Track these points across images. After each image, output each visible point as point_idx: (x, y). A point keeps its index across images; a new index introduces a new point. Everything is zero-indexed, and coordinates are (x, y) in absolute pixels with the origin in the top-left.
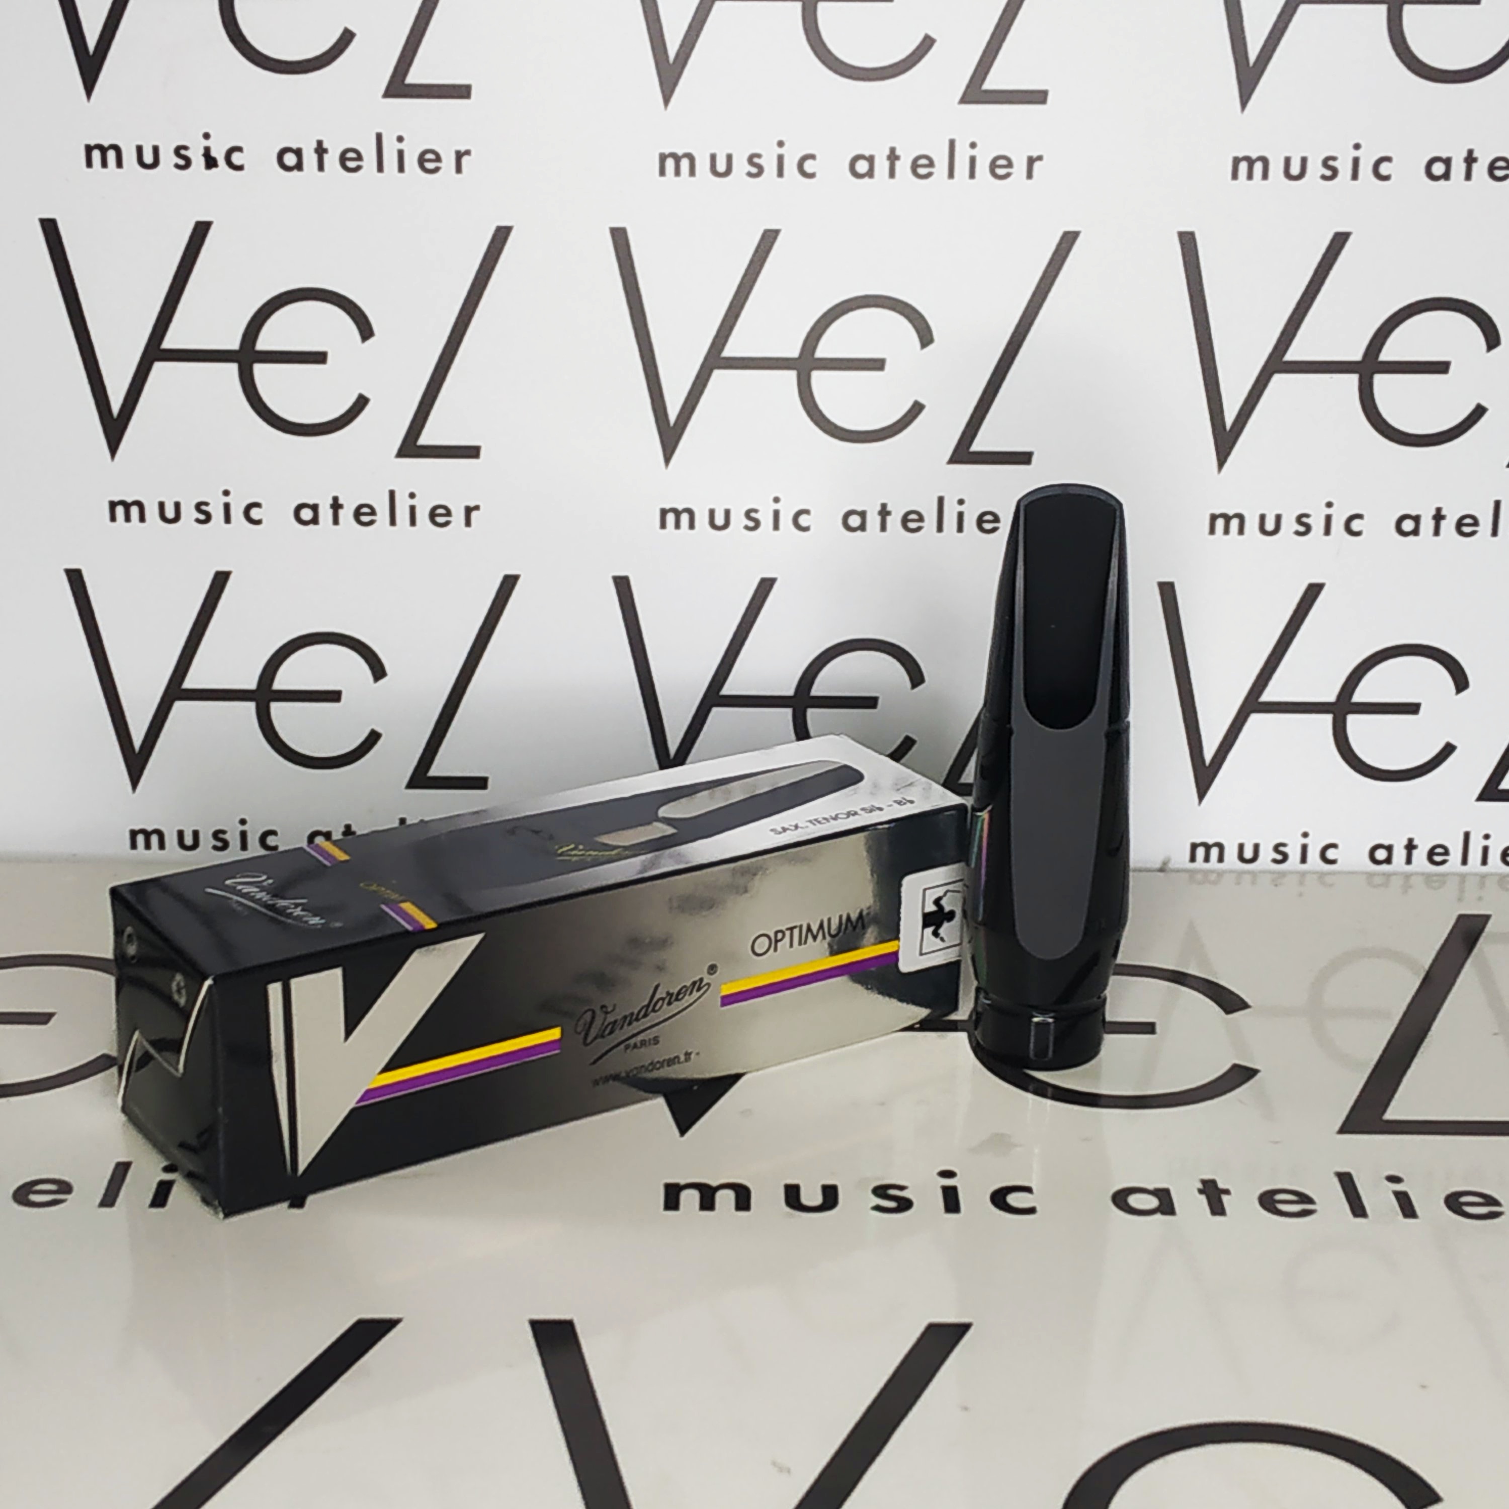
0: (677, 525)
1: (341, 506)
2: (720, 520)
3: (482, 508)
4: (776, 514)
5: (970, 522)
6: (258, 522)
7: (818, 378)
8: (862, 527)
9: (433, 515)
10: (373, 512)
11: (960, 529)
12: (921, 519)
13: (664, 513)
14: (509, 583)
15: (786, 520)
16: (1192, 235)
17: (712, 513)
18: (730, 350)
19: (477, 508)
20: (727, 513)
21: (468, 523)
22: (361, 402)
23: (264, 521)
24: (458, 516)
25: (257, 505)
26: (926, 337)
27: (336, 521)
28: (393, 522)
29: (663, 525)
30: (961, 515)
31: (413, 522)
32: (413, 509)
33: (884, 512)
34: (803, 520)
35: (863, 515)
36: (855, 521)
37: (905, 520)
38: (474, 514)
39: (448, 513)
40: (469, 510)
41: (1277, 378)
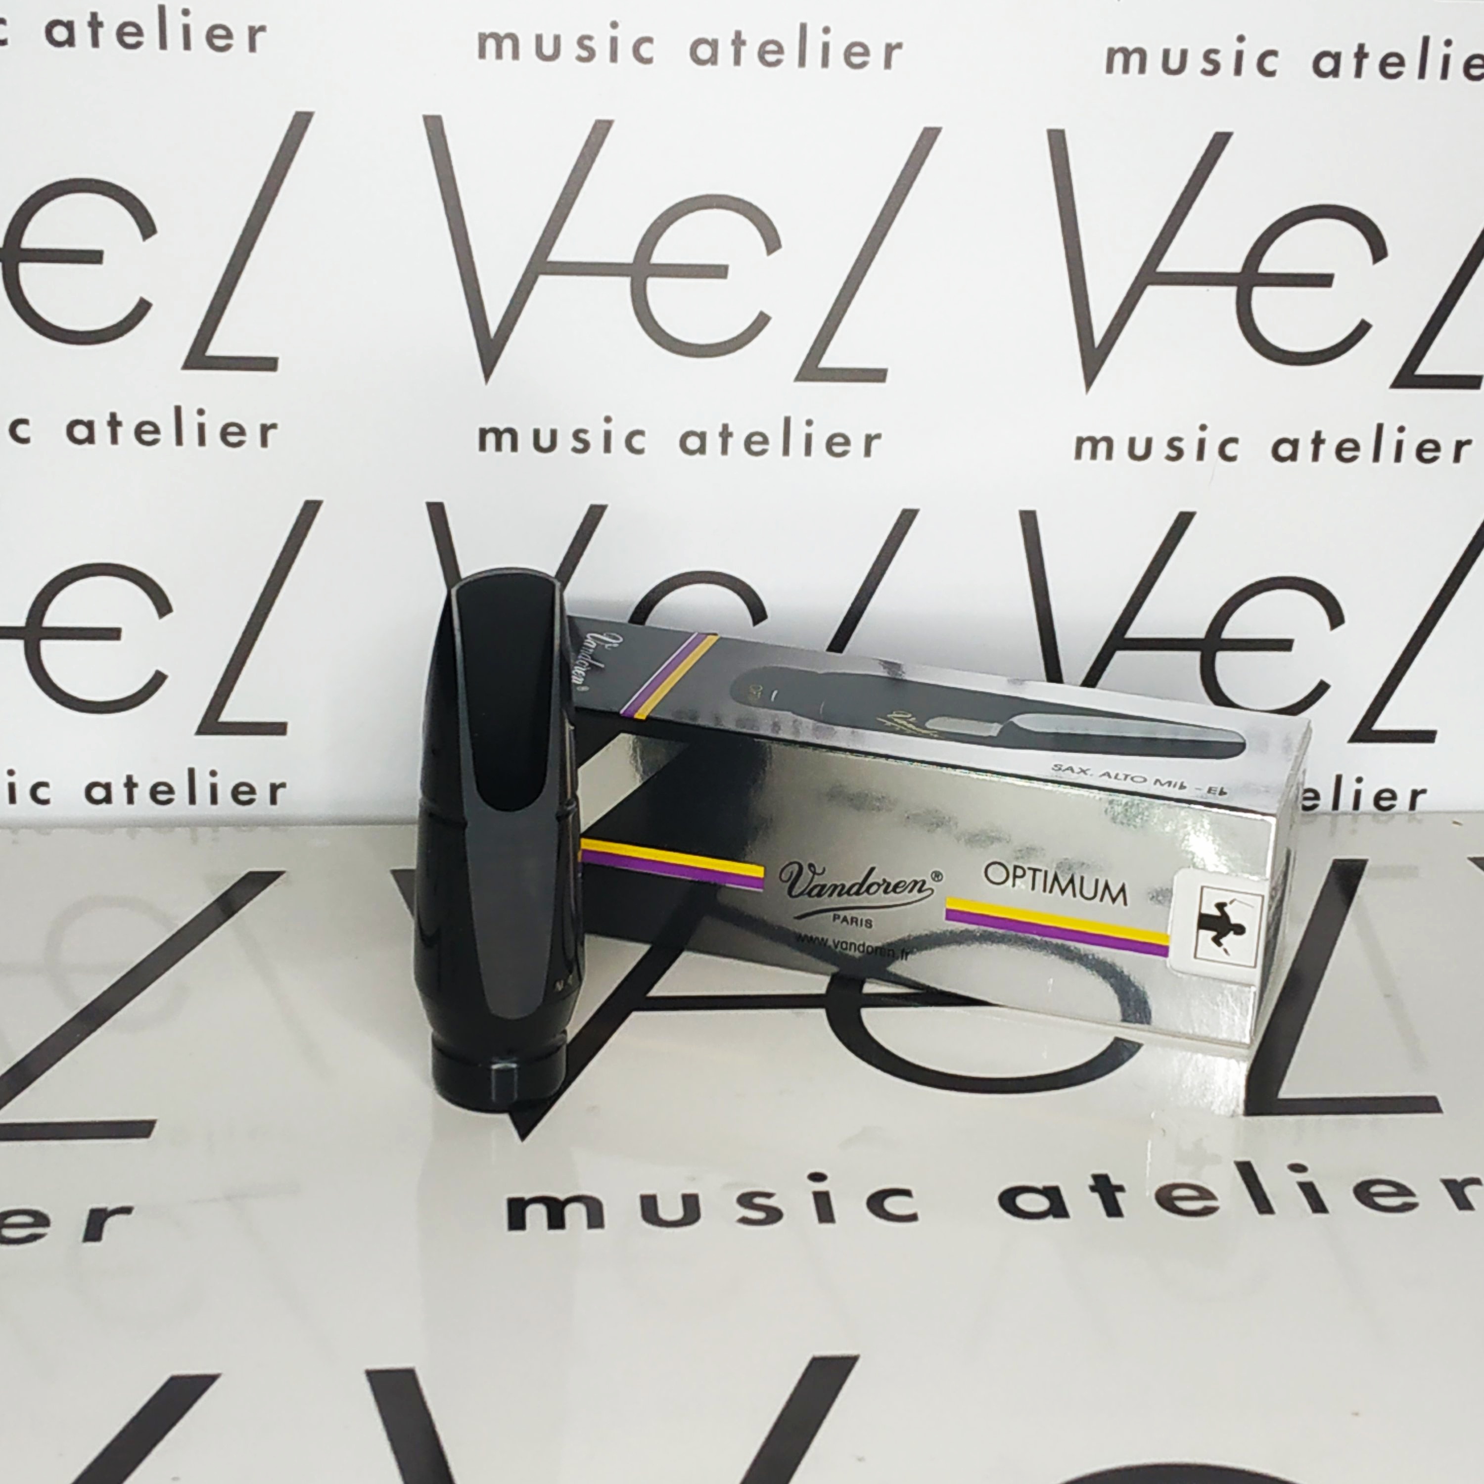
0: (498, 447)
1: (119, 424)
2: (545, 442)
3: (279, 426)
4: (608, 435)
5: (818, 444)
6: (26, 441)
7: (654, 285)
8: (702, 450)
9: (224, 434)
10: (157, 431)
11: (808, 452)
12: (766, 441)
13: (483, 433)
14: (311, 509)
15: (618, 442)
16: (1061, 133)
17: (537, 433)
18: (555, 255)
19: (274, 426)
20: (554, 433)
21: (264, 443)
22: (143, 308)
23: (32, 440)
24: (253, 435)
25: (25, 422)
26: (772, 243)
27: (114, 440)
28: (179, 442)
29: (483, 447)
30: (809, 438)
31: (202, 442)
32: (201, 427)
33: (725, 434)
34: (637, 442)
35: (702, 436)
36: (693, 443)
37: (748, 442)
38: (271, 433)
39: (242, 432)
40: (265, 429)
41: (1151, 290)
